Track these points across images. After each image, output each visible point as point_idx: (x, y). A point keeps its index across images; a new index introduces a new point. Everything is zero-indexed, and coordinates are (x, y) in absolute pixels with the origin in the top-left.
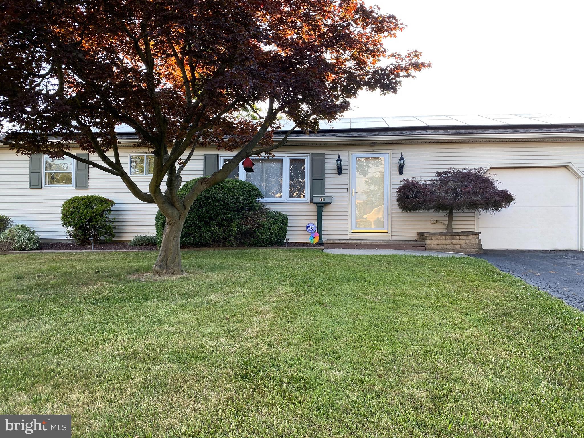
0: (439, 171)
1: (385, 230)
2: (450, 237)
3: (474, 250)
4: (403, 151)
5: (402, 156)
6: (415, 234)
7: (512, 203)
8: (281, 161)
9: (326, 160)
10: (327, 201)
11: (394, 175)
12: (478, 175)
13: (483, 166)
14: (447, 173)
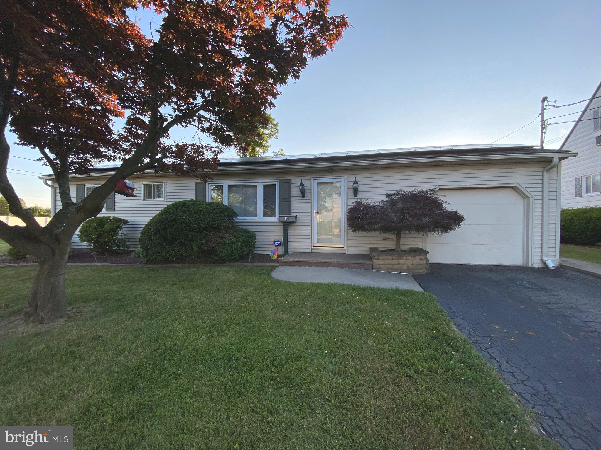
0: (389, 193)
1: (342, 244)
2: (397, 257)
3: (421, 270)
4: (357, 176)
5: (355, 180)
6: (368, 249)
7: (462, 224)
8: (256, 186)
9: (293, 185)
10: (291, 220)
11: (350, 197)
12: (426, 197)
13: (431, 188)
14: (395, 195)
